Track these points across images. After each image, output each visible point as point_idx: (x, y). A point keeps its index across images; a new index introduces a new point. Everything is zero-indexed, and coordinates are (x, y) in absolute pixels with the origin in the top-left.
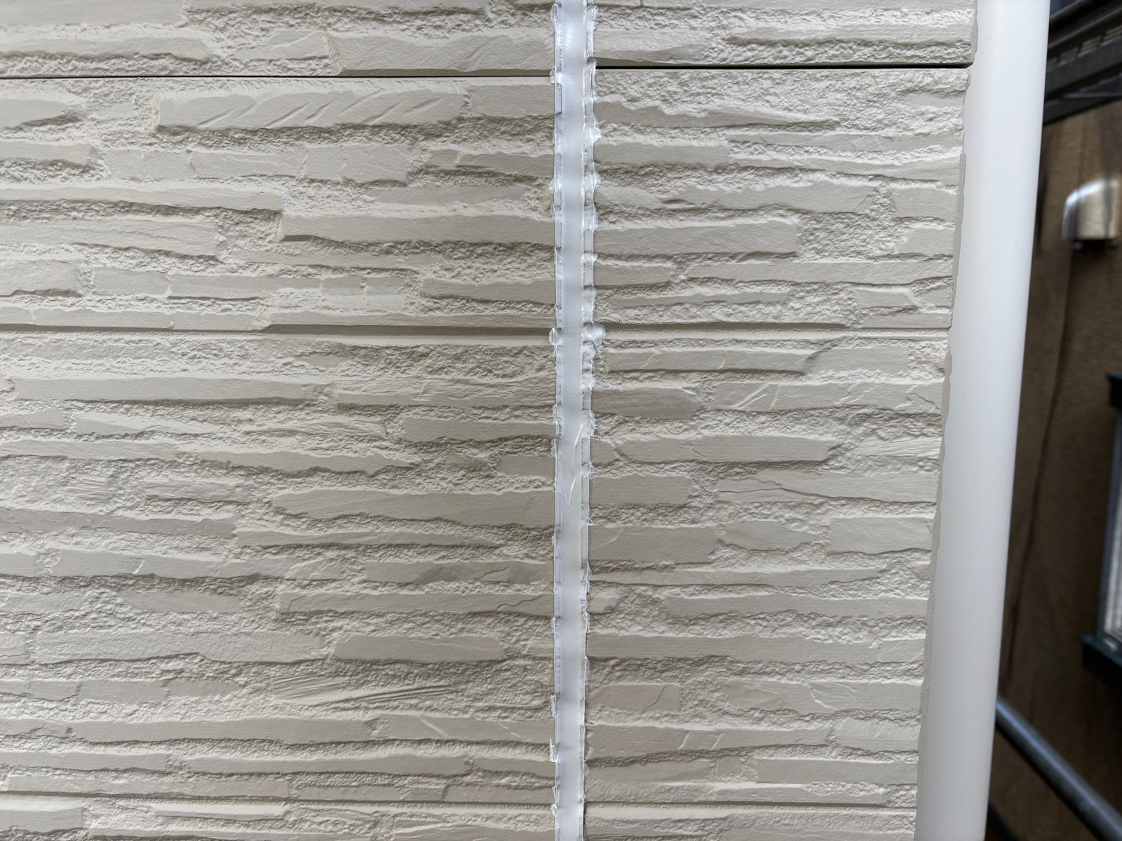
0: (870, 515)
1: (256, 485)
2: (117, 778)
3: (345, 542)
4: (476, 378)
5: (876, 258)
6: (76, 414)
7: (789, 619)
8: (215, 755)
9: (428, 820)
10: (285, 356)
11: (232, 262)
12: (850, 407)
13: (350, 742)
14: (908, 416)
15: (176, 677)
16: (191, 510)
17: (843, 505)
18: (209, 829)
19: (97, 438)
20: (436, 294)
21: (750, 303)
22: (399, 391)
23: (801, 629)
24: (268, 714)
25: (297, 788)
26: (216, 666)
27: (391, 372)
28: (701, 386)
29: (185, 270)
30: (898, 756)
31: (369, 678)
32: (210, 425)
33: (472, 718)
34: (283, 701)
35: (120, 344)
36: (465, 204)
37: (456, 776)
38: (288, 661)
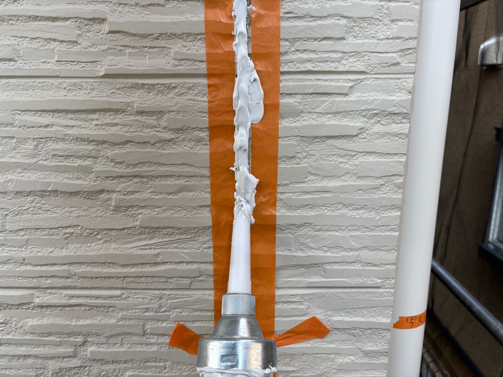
0: (377, 159)
1: (101, 149)
2: (47, 280)
3: (142, 175)
4: (199, 98)
5: (381, 40)
6: (17, 117)
7: (340, 207)
8: (89, 269)
9: (183, 296)
10: (112, 89)
11: (85, 44)
12: (368, 110)
13: (148, 263)
14: (395, 114)
15: (70, 236)
16: (72, 161)
17: (365, 155)
18: (89, 301)
19: (28, 128)
20: (179, 58)
21: (324, 62)
22: (164, 105)
23: (345, 211)
24: (111, 251)
25: (126, 283)
26: (88, 231)
27: (160, 96)
28: (302, 101)
29: (63, 48)
30: (387, 266)
31: (156, 235)
32: (79, 122)
33: (202, 252)
34: (118, 246)
35: (36, 84)
36: (192, 15)
37: (195, 277)
38: (119, 228)
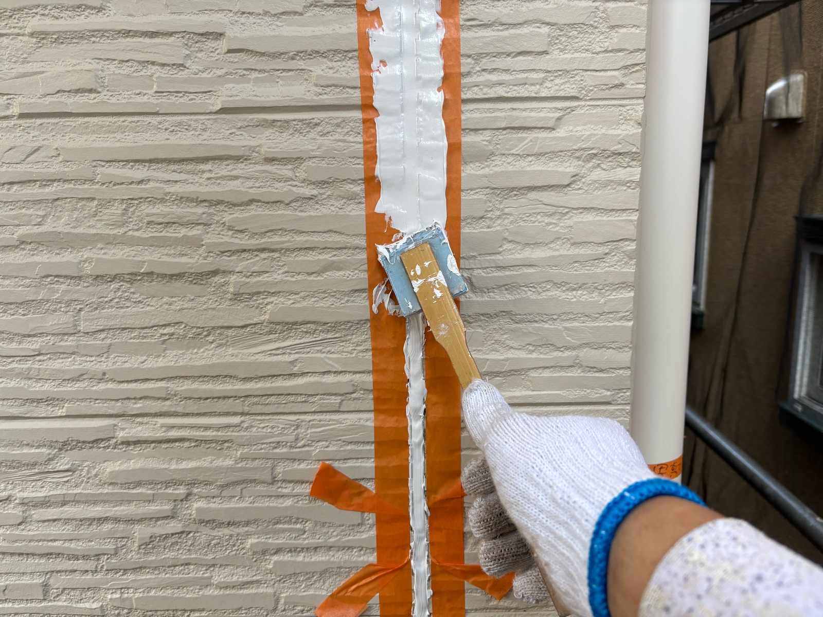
0: (598, 218)
1: (215, 212)
2: (135, 403)
3: (272, 247)
4: (351, 139)
5: (598, 53)
6: (99, 170)
7: (549, 287)
8: (196, 386)
9: (330, 423)
10: (231, 128)
11: (195, 68)
12: (582, 149)
13: (280, 375)
14: (620, 154)
15: (169, 339)
16: (175, 230)
17: (581, 213)
18: (194, 433)
19: (114, 185)
20: (324, 84)
21: (520, 85)
22: (302, 148)
23: (555, 293)
24: (228, 359)
25: (248, 406)
26: (194, 330)
27: (297, 136)
28: (492, 139)
29: (164, 74)
30: (618, 371)
31: (291, 335)
32: (185, 175)
33: (356, 357)
34: (237, 351)
35: (126, 124)
36: (340, 26)
37: (347, 394)
38: (240, 325)
